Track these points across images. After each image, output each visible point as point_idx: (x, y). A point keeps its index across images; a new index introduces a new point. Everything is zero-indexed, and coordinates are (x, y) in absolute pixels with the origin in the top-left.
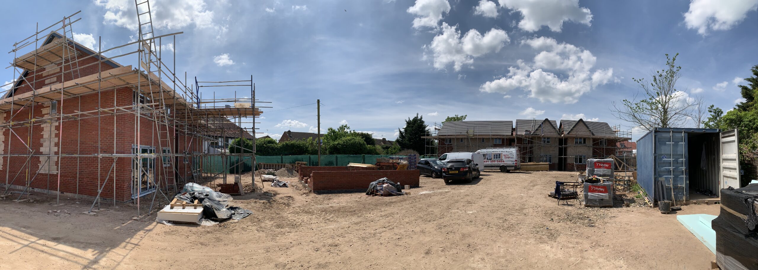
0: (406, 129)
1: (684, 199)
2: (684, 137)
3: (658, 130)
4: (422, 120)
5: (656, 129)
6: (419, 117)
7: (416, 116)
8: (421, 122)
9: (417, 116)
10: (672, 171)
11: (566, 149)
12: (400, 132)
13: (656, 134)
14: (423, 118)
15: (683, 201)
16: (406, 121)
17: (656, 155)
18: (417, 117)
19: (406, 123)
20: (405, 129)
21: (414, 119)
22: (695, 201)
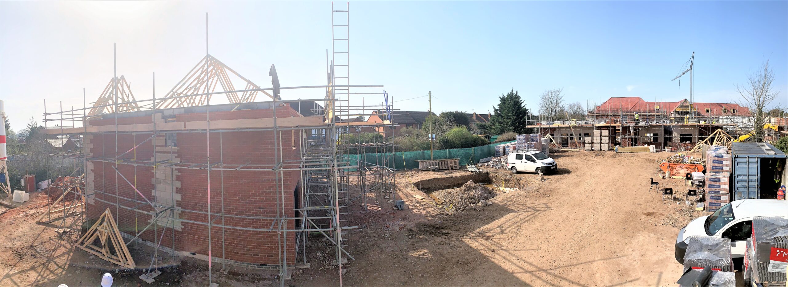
0: (501, 107)
2: (757, 162)
6: (515, 93)
8: (516, 98)
10: (747, 187)
12: (495, 108)
13: (735, 160)
14: (518, 93)
18: (512, 93)
19: (500, 99)
20: (499, 105)
21: (508, 94)
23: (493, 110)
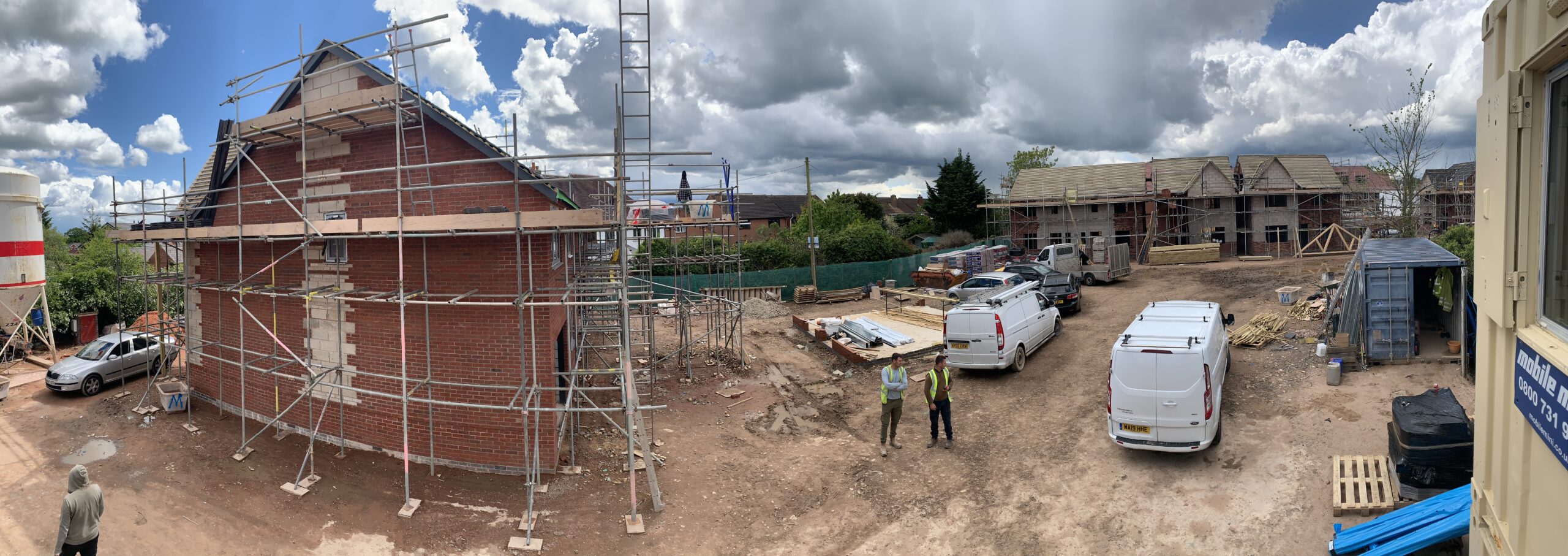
0: (939, 183)
2: (1408, 275)
4: (970, 162)
8: (967, 167)
10: (1391, 322)
11: (1249, 217)
12: (929, 188)
13: (1367, 273)
14: (971, 158)
15: (1406, 359)
16: (940, 167)
17: (1368, 301)
18: (960, 156)
19: (940, 170)
21: (954, 160)
22: (1423, 359)
23: (926, 190)
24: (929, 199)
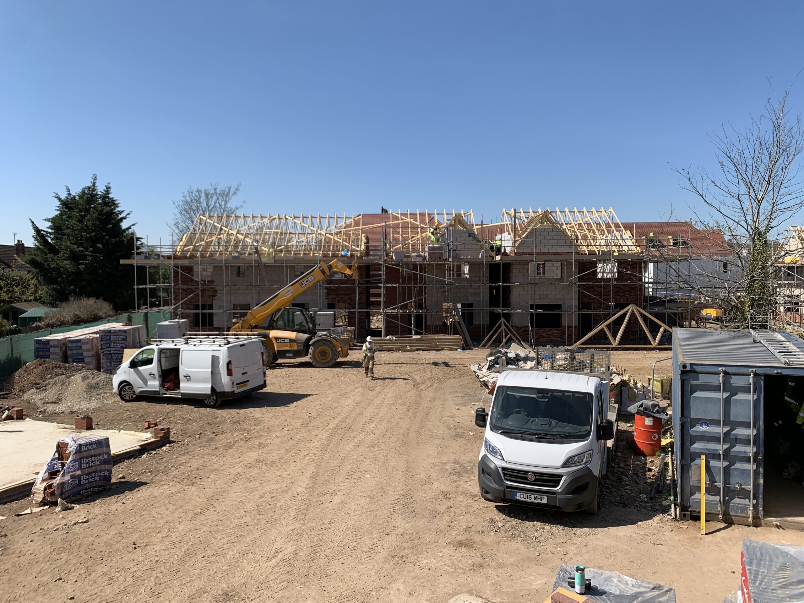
0: (57, 224)
1: (751, 516)
2: (754, 385)
3: (688, 368)
4: (111, 196)
5: (684, 366)
6: (100, 189)
7: (89, 184)
8: (106, 204)
9: (94, 184)
10: (722, 456)
12: (38, 231)
13: (685, 377)
14: (112, 191)
15: (749, 517)
16: (59, 199)
17: (685, 420)
18: (93, 188)
19: (58, 203)
20: (53, 220)
21: (83, 192)
22: (774, 520)
23: (33, 232)
24: (38, 248)
